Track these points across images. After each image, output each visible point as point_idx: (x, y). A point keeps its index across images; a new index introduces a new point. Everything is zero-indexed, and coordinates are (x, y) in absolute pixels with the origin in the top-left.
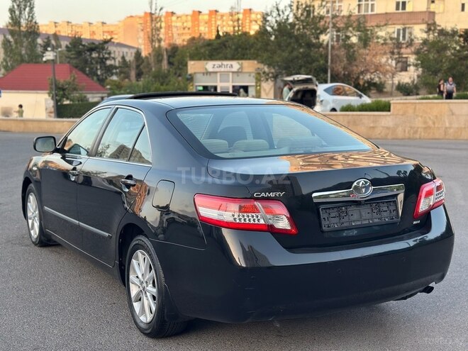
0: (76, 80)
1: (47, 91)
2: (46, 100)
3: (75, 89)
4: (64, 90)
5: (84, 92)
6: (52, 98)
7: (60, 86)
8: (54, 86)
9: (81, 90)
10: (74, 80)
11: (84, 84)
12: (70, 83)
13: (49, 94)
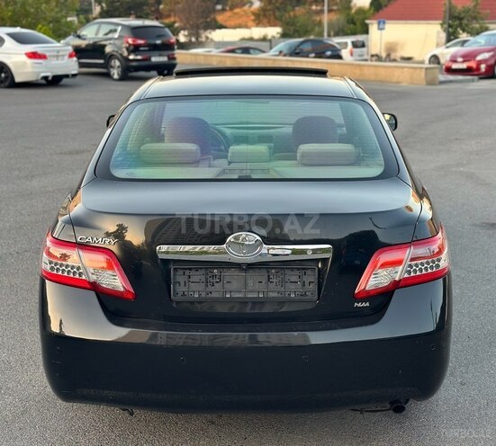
0: (478, 7)
1: (440, 22)
2: (438, 33)
3: (475, 18)
4: (461, 19)
5: (487, 21)
6: (445, 31)
7: (456, 14)
8: (447, 16)
9: (482, 19)
10: (475, 6)
11: (488, 11)
12: (469, 10)
13: (442, 25)
